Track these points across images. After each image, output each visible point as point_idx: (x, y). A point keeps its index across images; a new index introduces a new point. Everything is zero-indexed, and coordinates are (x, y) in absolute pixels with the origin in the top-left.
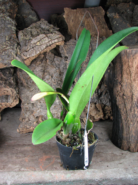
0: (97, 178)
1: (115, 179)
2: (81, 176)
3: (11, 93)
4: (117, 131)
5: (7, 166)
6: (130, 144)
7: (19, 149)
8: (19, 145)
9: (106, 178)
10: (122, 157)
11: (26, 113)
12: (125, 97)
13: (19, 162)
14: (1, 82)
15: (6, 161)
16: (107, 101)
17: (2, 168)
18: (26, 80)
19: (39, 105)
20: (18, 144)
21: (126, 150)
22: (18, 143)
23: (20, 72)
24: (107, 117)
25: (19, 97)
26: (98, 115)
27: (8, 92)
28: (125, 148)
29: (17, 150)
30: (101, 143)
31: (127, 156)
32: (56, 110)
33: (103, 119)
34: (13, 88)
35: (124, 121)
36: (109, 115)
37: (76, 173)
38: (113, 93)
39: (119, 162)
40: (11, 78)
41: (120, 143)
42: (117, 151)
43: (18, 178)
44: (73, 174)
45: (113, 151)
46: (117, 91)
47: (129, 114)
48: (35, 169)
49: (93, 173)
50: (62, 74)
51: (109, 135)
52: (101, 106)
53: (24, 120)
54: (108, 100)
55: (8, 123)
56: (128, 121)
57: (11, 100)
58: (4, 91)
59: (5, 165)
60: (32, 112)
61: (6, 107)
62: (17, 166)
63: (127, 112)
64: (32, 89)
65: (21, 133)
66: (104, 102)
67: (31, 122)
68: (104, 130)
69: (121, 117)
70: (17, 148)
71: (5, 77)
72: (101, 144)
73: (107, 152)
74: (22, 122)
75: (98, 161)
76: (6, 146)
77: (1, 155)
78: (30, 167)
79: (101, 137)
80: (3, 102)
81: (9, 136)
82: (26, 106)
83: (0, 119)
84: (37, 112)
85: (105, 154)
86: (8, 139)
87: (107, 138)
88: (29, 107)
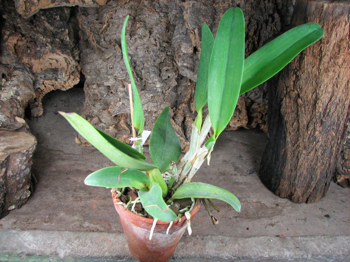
0: (227, 254)
1: (260, 257)
2: (197, 250)
3: (65, 65)
4: (274, 160)
5: (57, 215)
6: (294, 188)
7: (79, 180)
8: (79, 172)
9: (244, 256)
10: (277, 210)
11: (94, 106)
12: (300, 101)
13: (80, 209)
14: (44, 39)
15: (54, 205)
16: (258, 95)
17: (47, 220)
18: (96, 36)
19: (121, 92)
20: (77, 170)
21: (285, 198)
22: (76, 167)
23: (84, 17)
24: (254, 125)
25: (80, 69)
26: (236, 121)
27: (59, 63)
28: (283, 194)
29: (75, 181)
30: (239, 177)
31: (285, 210)
32: (155, 104)
33: (245, 127)
34: (68, 54)
35: (290, 145)
36: (259, 122)
37: (188, 242)
38: (276, 88)
39: (270, 221)
40: (65, 31)
41: (276, 183)
42: (267, 198)
43: (78, 246)
44: (183, 243)
45: (260, 198)
46: (287, 87)
47: (303, 135)
48: (109, 225)
49: (221, 244)
50: (171, 28)
51: (255, 162)
52: (246, 104)
53: (89, 120)
54: (262, 95)
55: (57, 122)
56: (299, 146)
57: (64, 75)
58: (51, 61)
59: (53, 214)
60: (107, 105)
61: (52, 89)
62: (76, 218)
63: (298, 130)
64: (108, 55)
65: (84, 145)
66: (253, 95)
67: (103, 125)
68: (246, 150)
69: (285, 137)
70: (75, 179)
71: (52, 28)
72: (237, 181)
73: (248, 199)
75: (231, 217)
76: (53, 171)
77: (44, 192)
78: (101, 220)
79: (239, 166)
80: (47, 78)
81: (59, 151)
82: (95, 89)
83: (41, 113)
84: (116, 107)
85: (244, 202)
86: (57, 158)
87: (250, 168)
88: (100, 93)
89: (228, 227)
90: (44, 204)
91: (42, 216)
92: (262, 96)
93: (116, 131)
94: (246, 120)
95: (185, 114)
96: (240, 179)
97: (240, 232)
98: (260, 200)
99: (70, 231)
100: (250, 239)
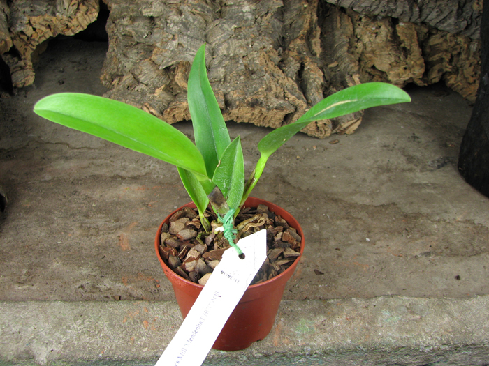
0: (428, 340)
2: (357, 332)
5: (45, 268)
7: (97, 194)
8: (96, 179)
9: (469, 342)
11: (125, 55)
13: (94, 252)
15: (40, 245)
16: (446, 13)
19: (176, 24)
20: (94, 176)
22: (92, 171)
24: (435, 76)
26: (401, 69)
29: (87, 197)
30: (419, 175)
32: (243, 42)
36: (446, 69)
37: (334, 315)
43: (79, 335)
44: (322, 318)
45: (469, 213)
48: (156, 283)
49: (410, 316)
52: (418, 36)
53: (116, 81)
54: (455, 8)
57: (66, 5)
59: (37, 265)
60: (149, 49)
61: (49, 34)
62: (85, 271)
66: (434, 14)
67: (143, 87)
68: (423, 126)
70: (88, 193)
72: (416, 181)
73: (446, 216)
74: (110, 89)
75: (417, 253)
76: (46, 181)
77: (24, 222)
78: (137, 274)
79: (415, 154)
80: (36, 13)
81: (61, 143)
82: (127, 26)
83: (31, 80)
84: (167, 51)
85: (439, 221)
86: (56, 156)
87: (437, 158)
88: (136, 31)
89: (413, 276)
90: (21, 244)
91: (14, 270)
92: (455, 12)
93: (169, 98)
94: (421, 66)
95: (302, 59)
96: (421, 177)
97: (441, 286)
98: (471, 217)
99: (65, 301)
100: (474, 300)
